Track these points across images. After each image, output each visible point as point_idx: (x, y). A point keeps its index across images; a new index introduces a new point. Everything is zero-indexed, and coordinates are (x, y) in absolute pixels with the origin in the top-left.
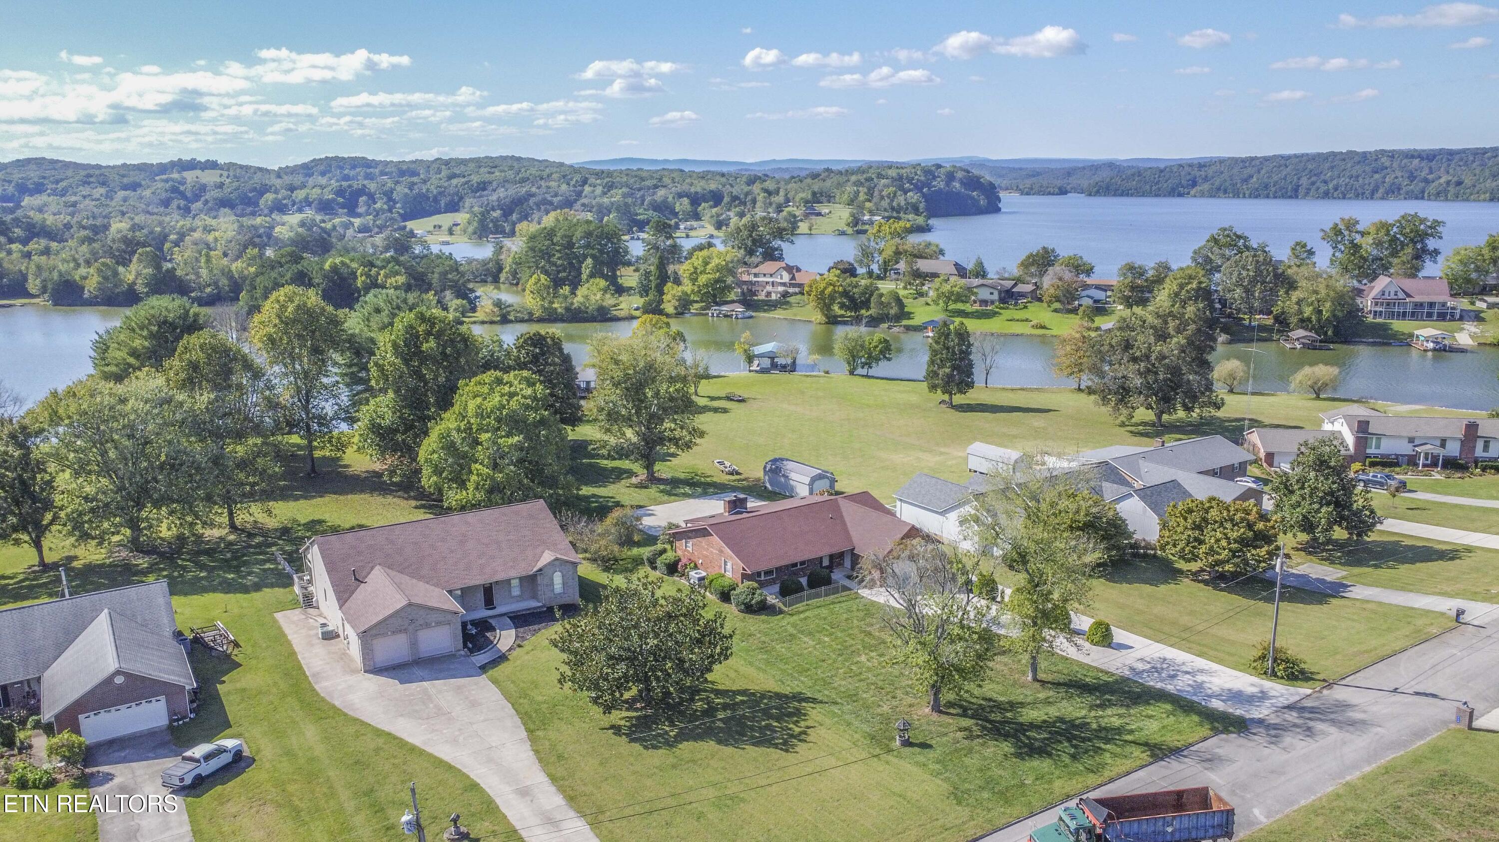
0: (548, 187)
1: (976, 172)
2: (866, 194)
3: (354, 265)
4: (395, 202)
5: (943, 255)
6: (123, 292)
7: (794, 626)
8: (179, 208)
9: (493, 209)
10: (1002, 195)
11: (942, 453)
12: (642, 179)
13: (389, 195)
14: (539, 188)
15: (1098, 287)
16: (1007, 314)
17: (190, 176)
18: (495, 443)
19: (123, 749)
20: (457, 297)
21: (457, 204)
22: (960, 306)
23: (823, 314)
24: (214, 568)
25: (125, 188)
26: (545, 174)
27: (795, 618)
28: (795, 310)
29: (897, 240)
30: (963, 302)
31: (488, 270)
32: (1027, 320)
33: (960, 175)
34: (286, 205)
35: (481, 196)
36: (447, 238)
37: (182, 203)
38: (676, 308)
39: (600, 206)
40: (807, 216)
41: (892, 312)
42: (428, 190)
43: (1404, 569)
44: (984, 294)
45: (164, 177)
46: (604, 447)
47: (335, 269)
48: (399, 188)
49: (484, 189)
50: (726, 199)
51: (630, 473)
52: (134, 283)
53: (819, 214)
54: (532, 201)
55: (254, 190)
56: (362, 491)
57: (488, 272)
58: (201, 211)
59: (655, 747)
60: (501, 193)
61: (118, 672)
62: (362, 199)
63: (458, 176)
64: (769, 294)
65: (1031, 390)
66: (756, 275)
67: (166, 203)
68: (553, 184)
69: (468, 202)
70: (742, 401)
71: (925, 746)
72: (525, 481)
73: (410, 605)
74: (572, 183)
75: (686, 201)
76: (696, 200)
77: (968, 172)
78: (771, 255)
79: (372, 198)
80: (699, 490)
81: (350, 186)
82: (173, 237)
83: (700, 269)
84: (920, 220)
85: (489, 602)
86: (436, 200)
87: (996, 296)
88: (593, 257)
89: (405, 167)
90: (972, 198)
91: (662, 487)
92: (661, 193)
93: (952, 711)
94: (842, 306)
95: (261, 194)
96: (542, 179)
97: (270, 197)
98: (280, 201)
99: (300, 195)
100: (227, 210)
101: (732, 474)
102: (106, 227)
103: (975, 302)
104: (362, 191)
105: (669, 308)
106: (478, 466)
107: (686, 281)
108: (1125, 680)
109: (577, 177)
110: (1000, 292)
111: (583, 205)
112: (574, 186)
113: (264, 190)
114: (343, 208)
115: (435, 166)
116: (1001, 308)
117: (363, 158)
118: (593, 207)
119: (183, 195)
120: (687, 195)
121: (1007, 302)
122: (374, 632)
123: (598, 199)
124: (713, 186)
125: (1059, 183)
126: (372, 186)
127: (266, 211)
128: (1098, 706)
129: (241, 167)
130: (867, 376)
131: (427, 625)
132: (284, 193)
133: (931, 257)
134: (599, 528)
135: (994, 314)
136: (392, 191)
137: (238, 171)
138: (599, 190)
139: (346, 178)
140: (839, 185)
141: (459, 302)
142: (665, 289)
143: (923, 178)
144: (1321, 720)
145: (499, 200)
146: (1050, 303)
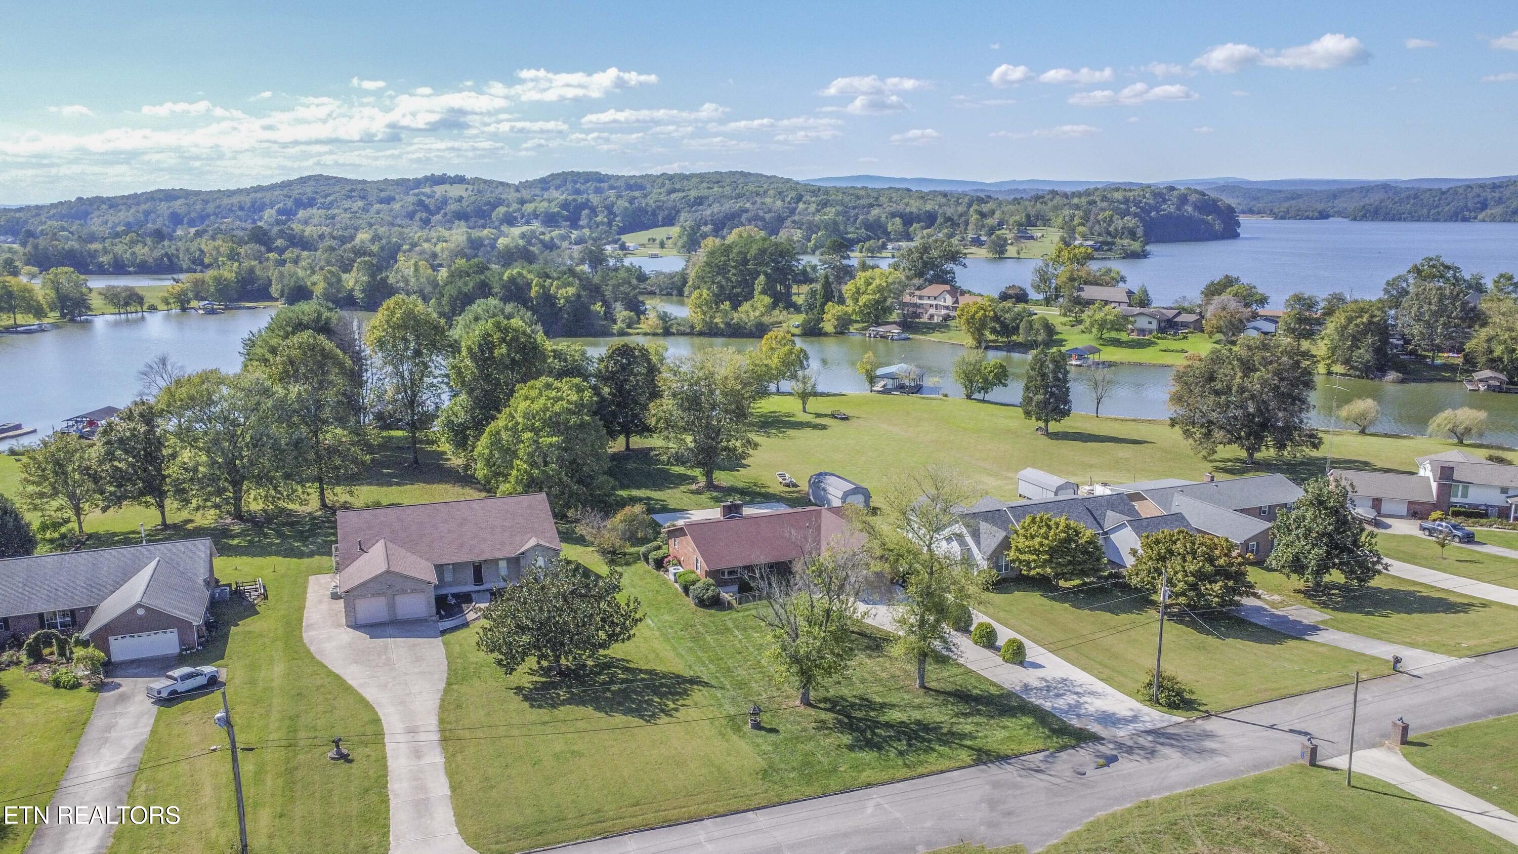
0: (763, 203)
1: (1213, 195)
2: (1081, 218)
3: (530, 276)
4: (615, 216)
5: (1125, 282)
6: (344, 298)
7: (734, 621)
8: (421, 219)
9: (706, 224)
10: (1242, 219)
11: (1006, 478)
12: (858, 197)
13: (609, 209)
14: (753, 204)
15: (1268, 319)
16: (1163, 344)
17: (439, 190)
18: (536, 442)
19: (139, 667)
20: (626, 309)
21: (674, 218)
22: (1114, 334)
23: (974, 338)
24: (289, 537)
25: (381, 202)
26: (761, 190)
27: (741, 614)
28: (951, 334)
29: (1075, 266)
30: (1117, 330)
31: (673, 283)
32: (1183, 351)
33: (1193, 198)
34: (515, 218)
35: (696, 211)
36: (657, 251)
37: (424, 215)
38: (835, 327)
39: (810, 223)
40: (1017, 239)
41: (1040, 338)
42: (647, 204)
43: (1397, 619)
44: (1142, 322)
45: (416, 191)
46: (665, 453)
47: (512, 280)
48: (619, 202)
49: (701, 204)
50: (940, 220)
51: (694, 480)
52: (353, 290)
53: (1031, 238)
54: (745, 216)
55: (489, 203)
56: (448, 482)
57: (673, 286)
58: (440, 222)
59: (540, 707)
60: (716, 208)
61: (139, 605)
62: (585, 212)
63: (679, 191)
64: (932, 317)
65: (1142, 421)
66: (921, 298)
67: (411, 216)
68: (768, 200)
69: (683, 216)
70: (846, 419)
71: (774, 731)
72: (565, 478)
73: (388, 572)
74: (788, 199)
75: (898, 220)
76: (908, 220)
77: (1204, 194)
78: (942, 278)
79: (594, 211)
80: (748, 498)
81: (574, 200)
82: (406, 247)
83: (862, 289)
84: (1136, 246)
85: (478, 578)
86: (654, 214)
87: (1154, 326)
88: (766, 274)
89: (632, 182)
90: (1206, 222)
91: (715, 494)
92: (875, 212)
93: (822, 705)
94: (993, 331)
95: (494, 206)
96: (758, 194)
97: (502, 210)
98: (511, 214)
99: (529, 208)
100: (462, 223)
101: (788, 486)
102: (352, 238)
103: (1133, 331)
104: (586, 205)
105: (828, 326)
106: (518, 462)
107: (849, 302)
108: (1010, 695)
109: (793, 194)
110: (1159, 322)
111: (794, 222)
112: (789, 203)
113: (499, 203)
114: (566, 220)
115: (660, 180)
116: (1159, 338)
117: (597, 173)
118: (802, 224)
119: (426, 208)
120: (901, 216)
121: (1166, 332)
122: (355, 593)
123: (810, 218)
124: (929, 207)
125: (1320, 207)
126: (595, 199)
127: (497, 223)
128: (963, 714)
129: (485, 181)
130: (984, 401)
131: (403, 592)
132: (515, 206)
133: (1107, 284)
134: (609, 523)
135: (1150, 344)
136: (613, 204)
137: (482, 185)
138: (813, 208)
139: (578, 192)
140: (1056, 208)
141: (626, 313)
142: (826, 308)
143: (1152, 202)
144: (1172, 746)
145: (712, 214)
146: (1211, 334)
